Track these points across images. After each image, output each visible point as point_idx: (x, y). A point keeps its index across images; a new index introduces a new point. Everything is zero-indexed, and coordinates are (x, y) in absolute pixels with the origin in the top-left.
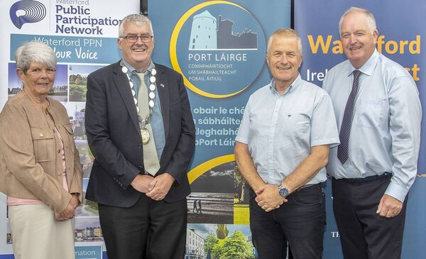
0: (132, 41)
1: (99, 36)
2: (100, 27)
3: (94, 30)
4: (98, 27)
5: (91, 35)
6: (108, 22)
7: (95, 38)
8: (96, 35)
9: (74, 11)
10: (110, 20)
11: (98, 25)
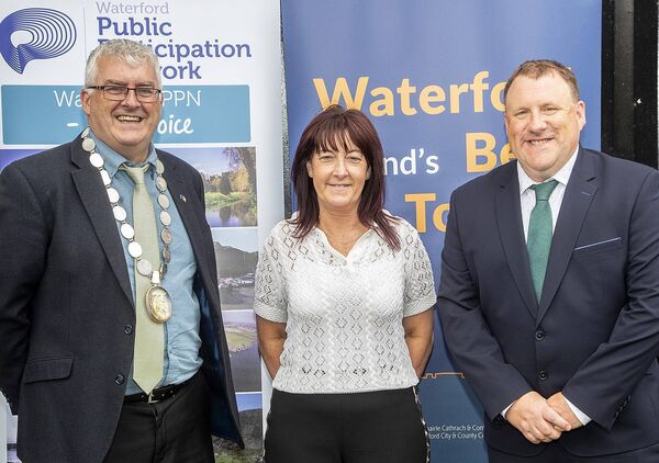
0: (114, 97)
1: (195, 82)
2: (196, 62)
3: (182, 69)
4: (190, 63)
5: (177, 81)
6: (212, 51)
7: (185, 88)
8: (187, 81)
9: (137, 29)
10: (216, 46)
11: (190, 58)
